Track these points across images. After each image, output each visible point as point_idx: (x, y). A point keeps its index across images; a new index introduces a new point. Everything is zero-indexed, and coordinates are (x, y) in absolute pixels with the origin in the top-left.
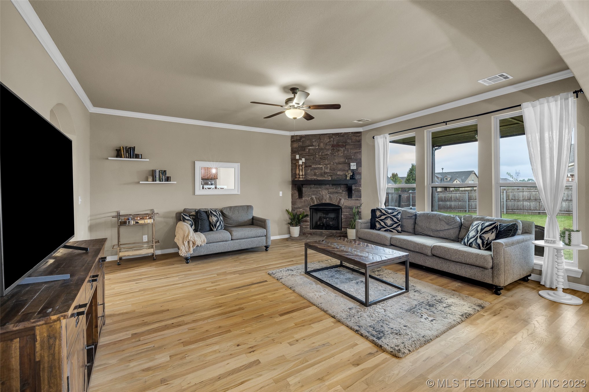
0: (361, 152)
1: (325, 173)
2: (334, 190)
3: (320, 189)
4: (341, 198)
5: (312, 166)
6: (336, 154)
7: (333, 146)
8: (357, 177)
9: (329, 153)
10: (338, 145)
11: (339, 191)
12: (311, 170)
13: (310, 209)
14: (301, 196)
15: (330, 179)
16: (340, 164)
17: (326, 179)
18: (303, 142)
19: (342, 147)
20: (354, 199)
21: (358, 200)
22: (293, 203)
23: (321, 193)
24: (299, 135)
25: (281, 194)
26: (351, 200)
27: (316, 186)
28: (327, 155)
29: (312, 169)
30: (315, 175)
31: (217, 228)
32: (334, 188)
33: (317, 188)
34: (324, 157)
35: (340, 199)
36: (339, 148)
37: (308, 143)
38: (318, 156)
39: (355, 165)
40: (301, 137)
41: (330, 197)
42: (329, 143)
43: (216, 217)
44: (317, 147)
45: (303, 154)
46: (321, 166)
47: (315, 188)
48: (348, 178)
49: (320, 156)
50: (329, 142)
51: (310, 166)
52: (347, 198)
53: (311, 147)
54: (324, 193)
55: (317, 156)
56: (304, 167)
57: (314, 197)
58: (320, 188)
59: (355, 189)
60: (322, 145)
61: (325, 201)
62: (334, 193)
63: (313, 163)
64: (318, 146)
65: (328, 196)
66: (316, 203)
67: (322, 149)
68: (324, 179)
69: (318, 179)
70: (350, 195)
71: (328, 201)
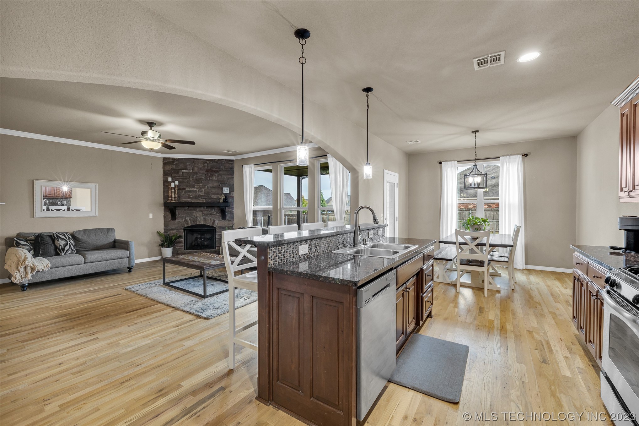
0: (233, 178)
1: (200, 196)
2: (208, 212)
3: (194, 211)
4: (215, 219)
5: (187, 189)
6: (211, 178)
7: (207, 171)
8: (230, 200)
9: (203, 177)
10: (212, 171)
11: (213, 212)
12: (185, 193)
13: (184, 230)
14: (174, 217)
15: (205, 202)
16: (214, 188)
17: (201, 202)
18: (176, 165)
19: (215, 173)
20: (227, 220)
21: (231, 221)
22: (166, 225)
23: (195, 215)
24: (172, 158)
25: (151, 216)
26: (225, 221)
27: (190, 208)
28: (201, 179)
29: (185, 192)
30: (189, 197)
31: (65, 251)
32: (208, 210)
33: (191, 210)
34: (199, 181)
35: (214, 221)
36: (213, 173)
37: (181, 166)
38: (192, 179)
39: (227, 190)
40: (174, 160)
41: (204, 218)
42: (203, 168)
43: (64, 240)
44: (191, 171)
45: (176, 176)
46: (196, 189)
47: (189, 210)
48: (221, 201)
49: (194, 179)
50: (203, 167)
51: (184, 189)
52: (221, 220)
53: (184, 171)
54: (198, 215)
55: (191, 179)
56: (178, 190)
57: (188, 218)
58: (195, 210)
59: (228, 211)
60: (196, 169)
61: (199, 222)
62: (208, 215)
63: (187, 186)
64: (192, 170)
65: (202, 218)
66: (190, 224)
67: (197, 173)
68: (199, 201)
69: (192, 201)
70: (223, 216)
71: (202, 223)
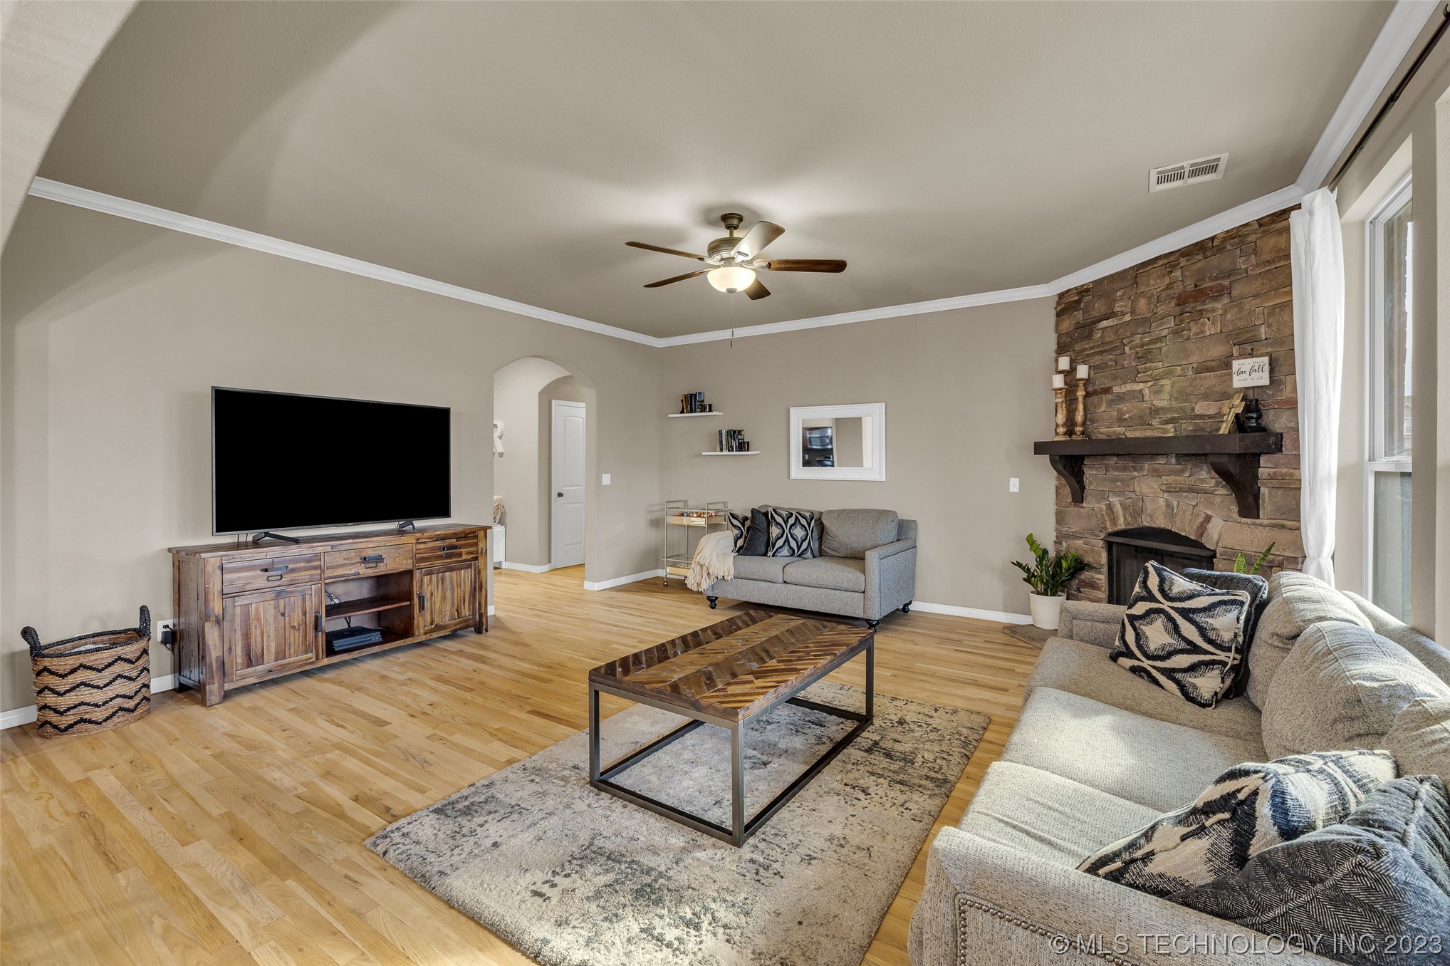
0: (1289, 304)
1: (1155, 411)
2: (1183, 479)
3: (1136, 474)
4: (1209, 512)
5: (1116, 389)
6: (1194, 329)
7: (1182, 301)
8: (1276, 421)
9: (1165, 332)
10: (1199, 294)
11: (1203, 481)
12: (1110, 403)
13: (1110, 546)
14: (1079, 496)
15: (1171, 435)
16: (1208, 370)
17: (1157, 434)
18: (1086, 311)
19: (1215, 299)
20: (1266, 522)
21: (1283, 527)
22: (1060, 518)
23: (1137, 489)
24: (1076, 288)
25: (1014, 485)
26: (1255, 524)
27: (1121, 463)
28: (1159, 339)
29: (1113, 400)
30: (1120, 421)
32: (1183, 471)
33: (1125, 469)
34: (1149, 351)
35: (1208, 519)
36: (1203, 303)
37: (1099, 307)
38: (1131, 349)
39: (1260, 369)
40: (1083, 291)
41: (1169, 505)
42: (1168, 292)
44: (1127, 318)
45: (1085, 349)
46: (1141, 386)
47: (1117, 469)
48: (1224, 429)
49: (1137, 346)
50: (1170, 286)
51: (1107, 390)
52: (1236, 516)
53: (1105, 323)
54: (1146, 490)
55: (1127, 349)
56: (1085, 397)
57: (1115, 500)
58: (1135, 469)
59: (1272, 477)
60: (1142, 303)
61: (1148, 519)
62: (1181, 490)
63: (1115, 378)
64: (1133, 312)
65: (1162, 502)
66: (1121, 525)
67: (1145, 321)
68: (1149, 433)
69: (1129, 435)
70: (1249, 505)
71: (1161, 523)
